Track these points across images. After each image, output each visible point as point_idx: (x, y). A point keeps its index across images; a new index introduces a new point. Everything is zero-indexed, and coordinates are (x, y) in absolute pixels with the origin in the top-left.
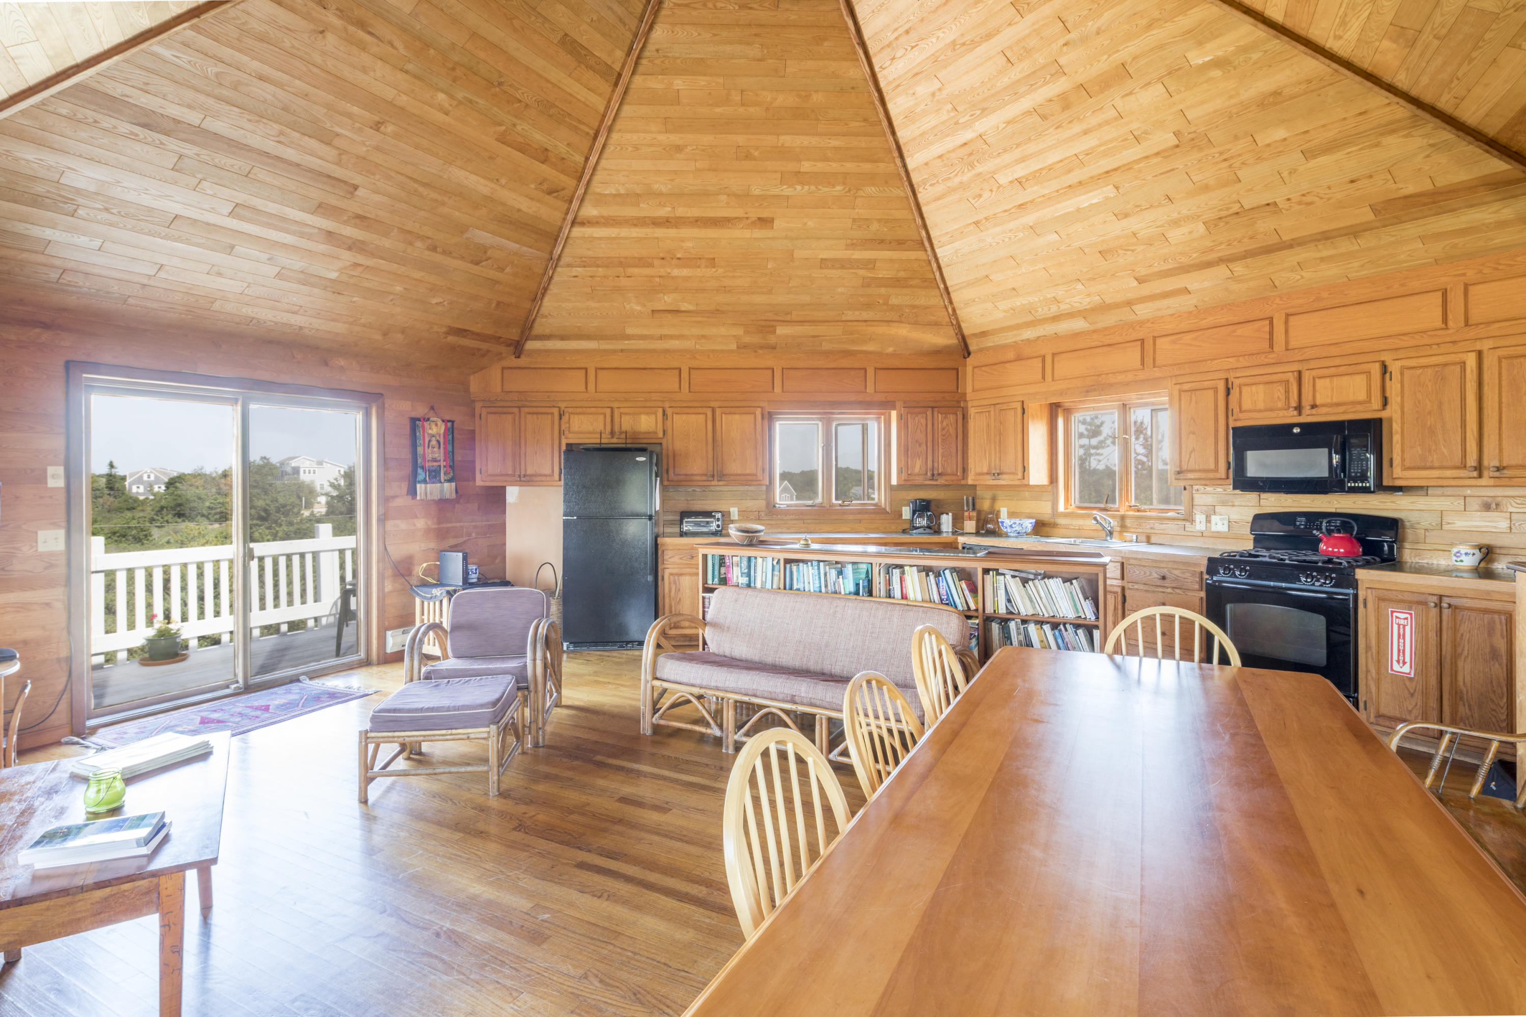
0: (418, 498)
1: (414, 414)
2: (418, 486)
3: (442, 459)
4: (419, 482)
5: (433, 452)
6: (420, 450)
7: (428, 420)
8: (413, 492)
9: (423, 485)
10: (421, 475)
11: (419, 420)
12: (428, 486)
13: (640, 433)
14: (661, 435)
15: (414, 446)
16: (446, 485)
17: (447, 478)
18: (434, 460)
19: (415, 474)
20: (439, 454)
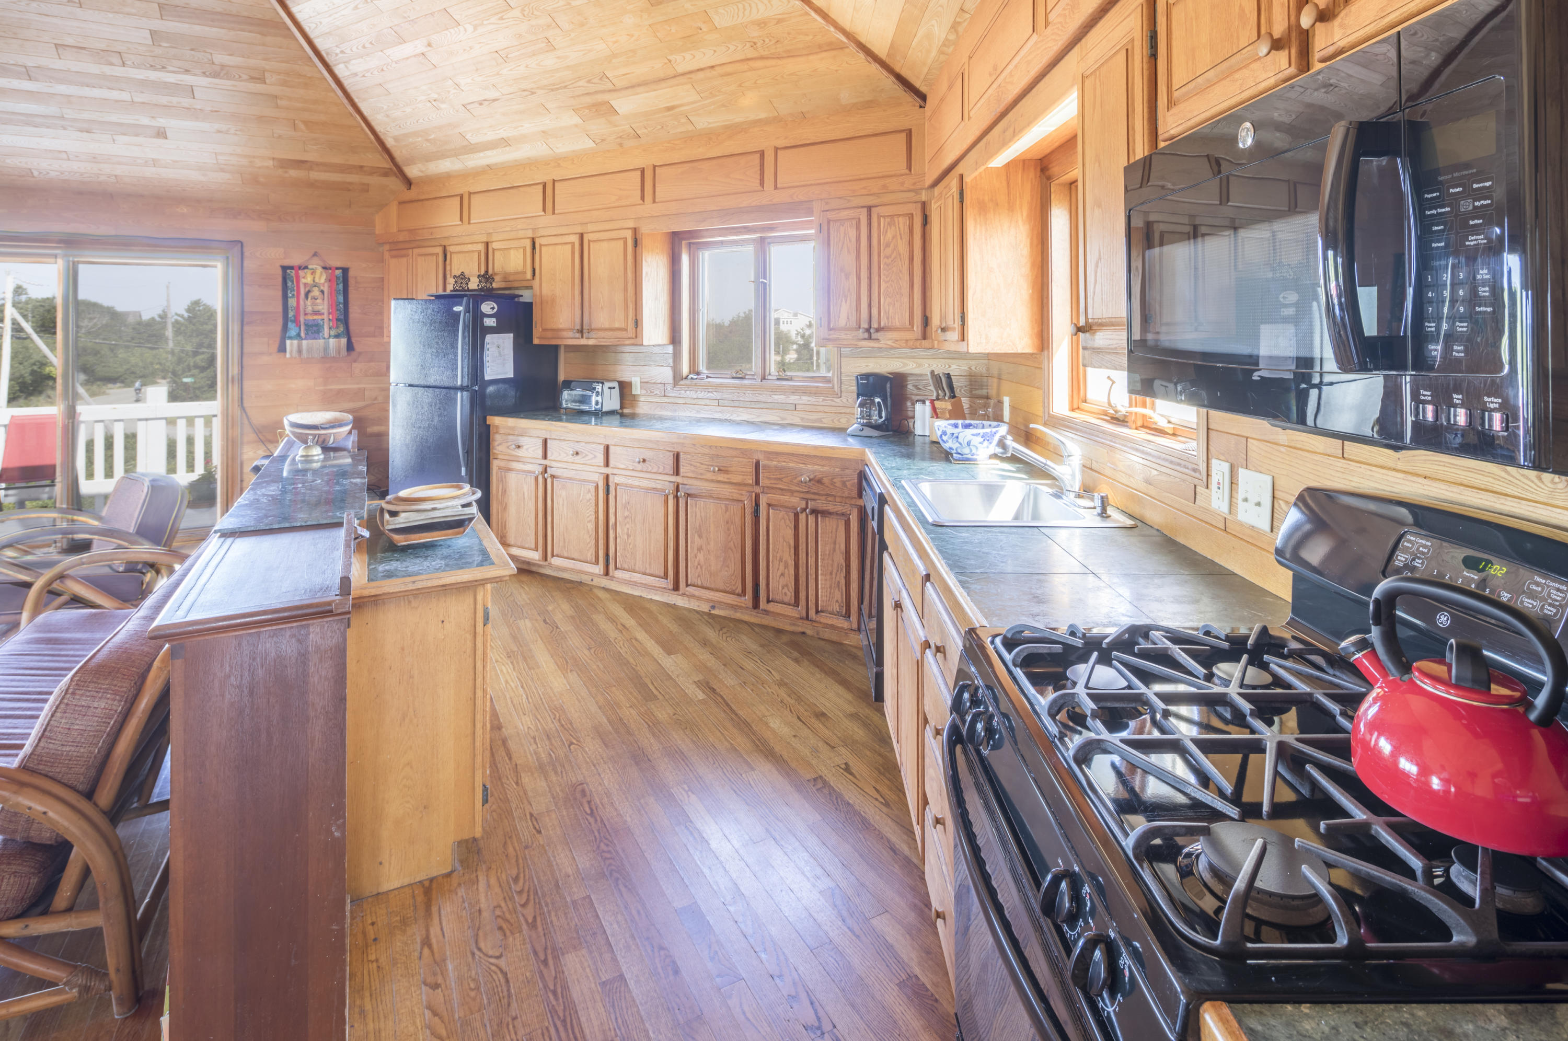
0: (288, 355)
1: (287, 263)
2: (288, 342)
3: (325, 311)
4: (290, 338)
5: (313, 304)
6: (292, 302)
7: (306, 268)
8: (282, 349)
9: (295, 342)
10: (293, 331)
11: (292, 268)
12: (304, 342)
13: (510, 274)
14: (529, 275)
15: (285, 297)
16: (332, 341)
17: (333, 333)
18: (316, 313)
19: (285, 328)
20: (323, 306)
